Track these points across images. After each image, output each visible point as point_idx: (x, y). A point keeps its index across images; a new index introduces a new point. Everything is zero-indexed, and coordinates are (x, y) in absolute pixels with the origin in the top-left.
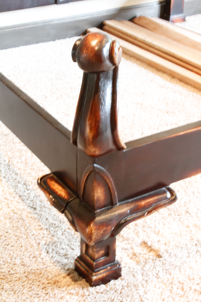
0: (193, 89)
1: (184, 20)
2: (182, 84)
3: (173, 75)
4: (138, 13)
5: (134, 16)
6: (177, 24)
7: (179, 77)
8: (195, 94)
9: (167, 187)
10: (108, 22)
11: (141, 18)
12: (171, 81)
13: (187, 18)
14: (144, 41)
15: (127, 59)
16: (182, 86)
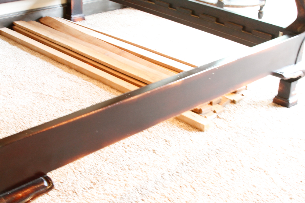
0: (87, 78)
1: (84, 19)
2: (78, 73)
3: (70, 67)
4: (44, 14)
5: (40, 16)
6: (78, 23)
7: (76, 67)
8: (88, 82)
9: (45, 176)
10: (17, 23)
11: (46, 18)
12: (68, 72)
13: (86, 17)
14: (47, 38)
15: (32, 54)
16: (78, 76)
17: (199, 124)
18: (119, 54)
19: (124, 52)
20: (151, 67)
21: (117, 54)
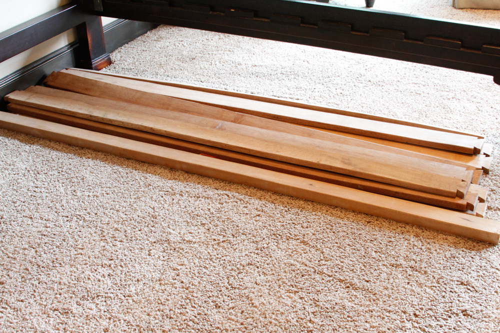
1: (111, 61)
13: (112, 58)
17: (488, 233)
18: (235, 121)
19: (243, 116)
20: (310, 135)
21: (232, 121)
